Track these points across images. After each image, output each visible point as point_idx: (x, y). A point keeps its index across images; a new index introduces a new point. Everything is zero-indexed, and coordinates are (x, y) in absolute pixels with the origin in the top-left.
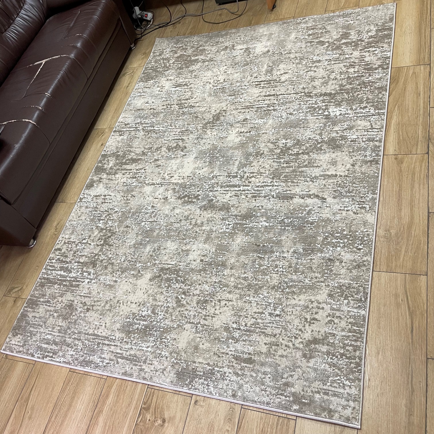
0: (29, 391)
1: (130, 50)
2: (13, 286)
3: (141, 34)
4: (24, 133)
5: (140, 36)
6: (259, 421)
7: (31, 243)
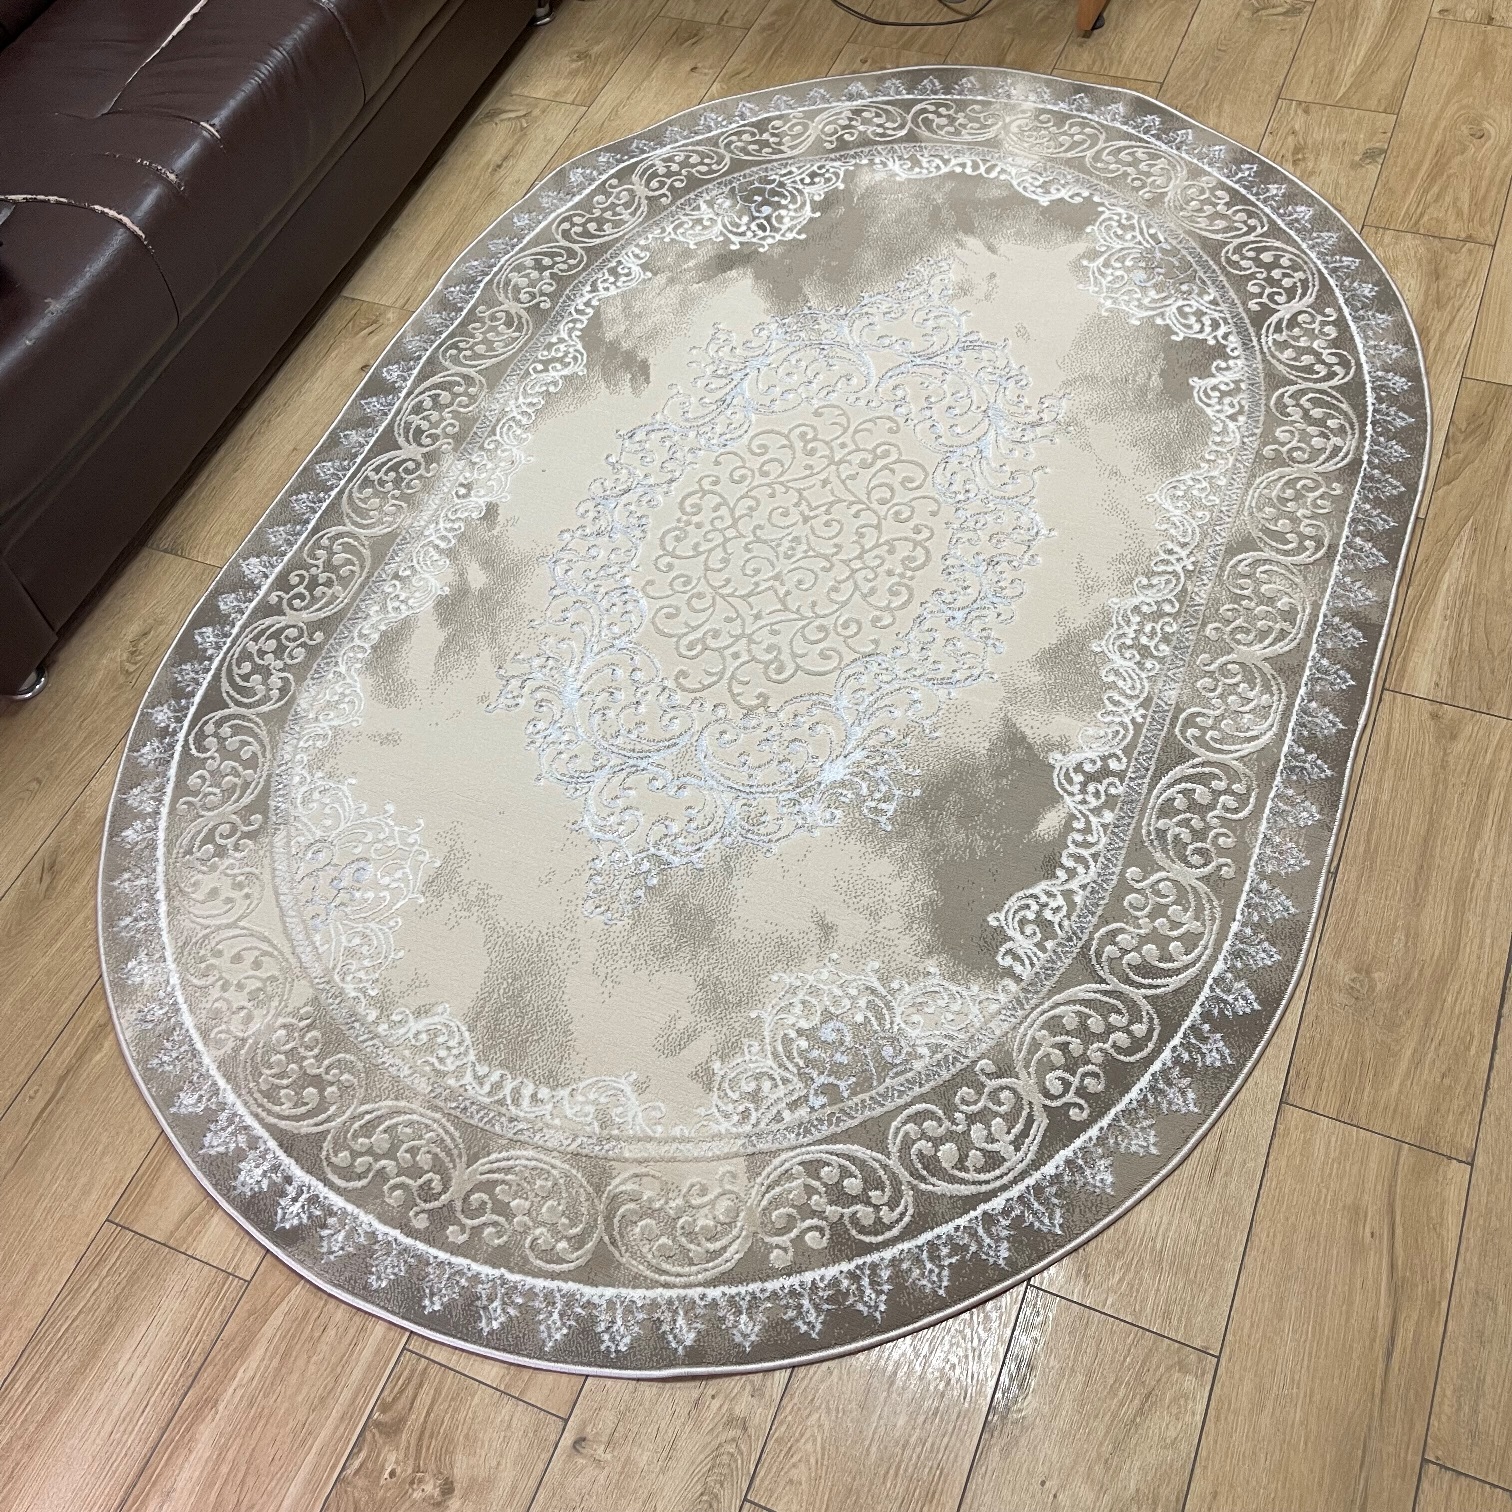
7: (25, 687)
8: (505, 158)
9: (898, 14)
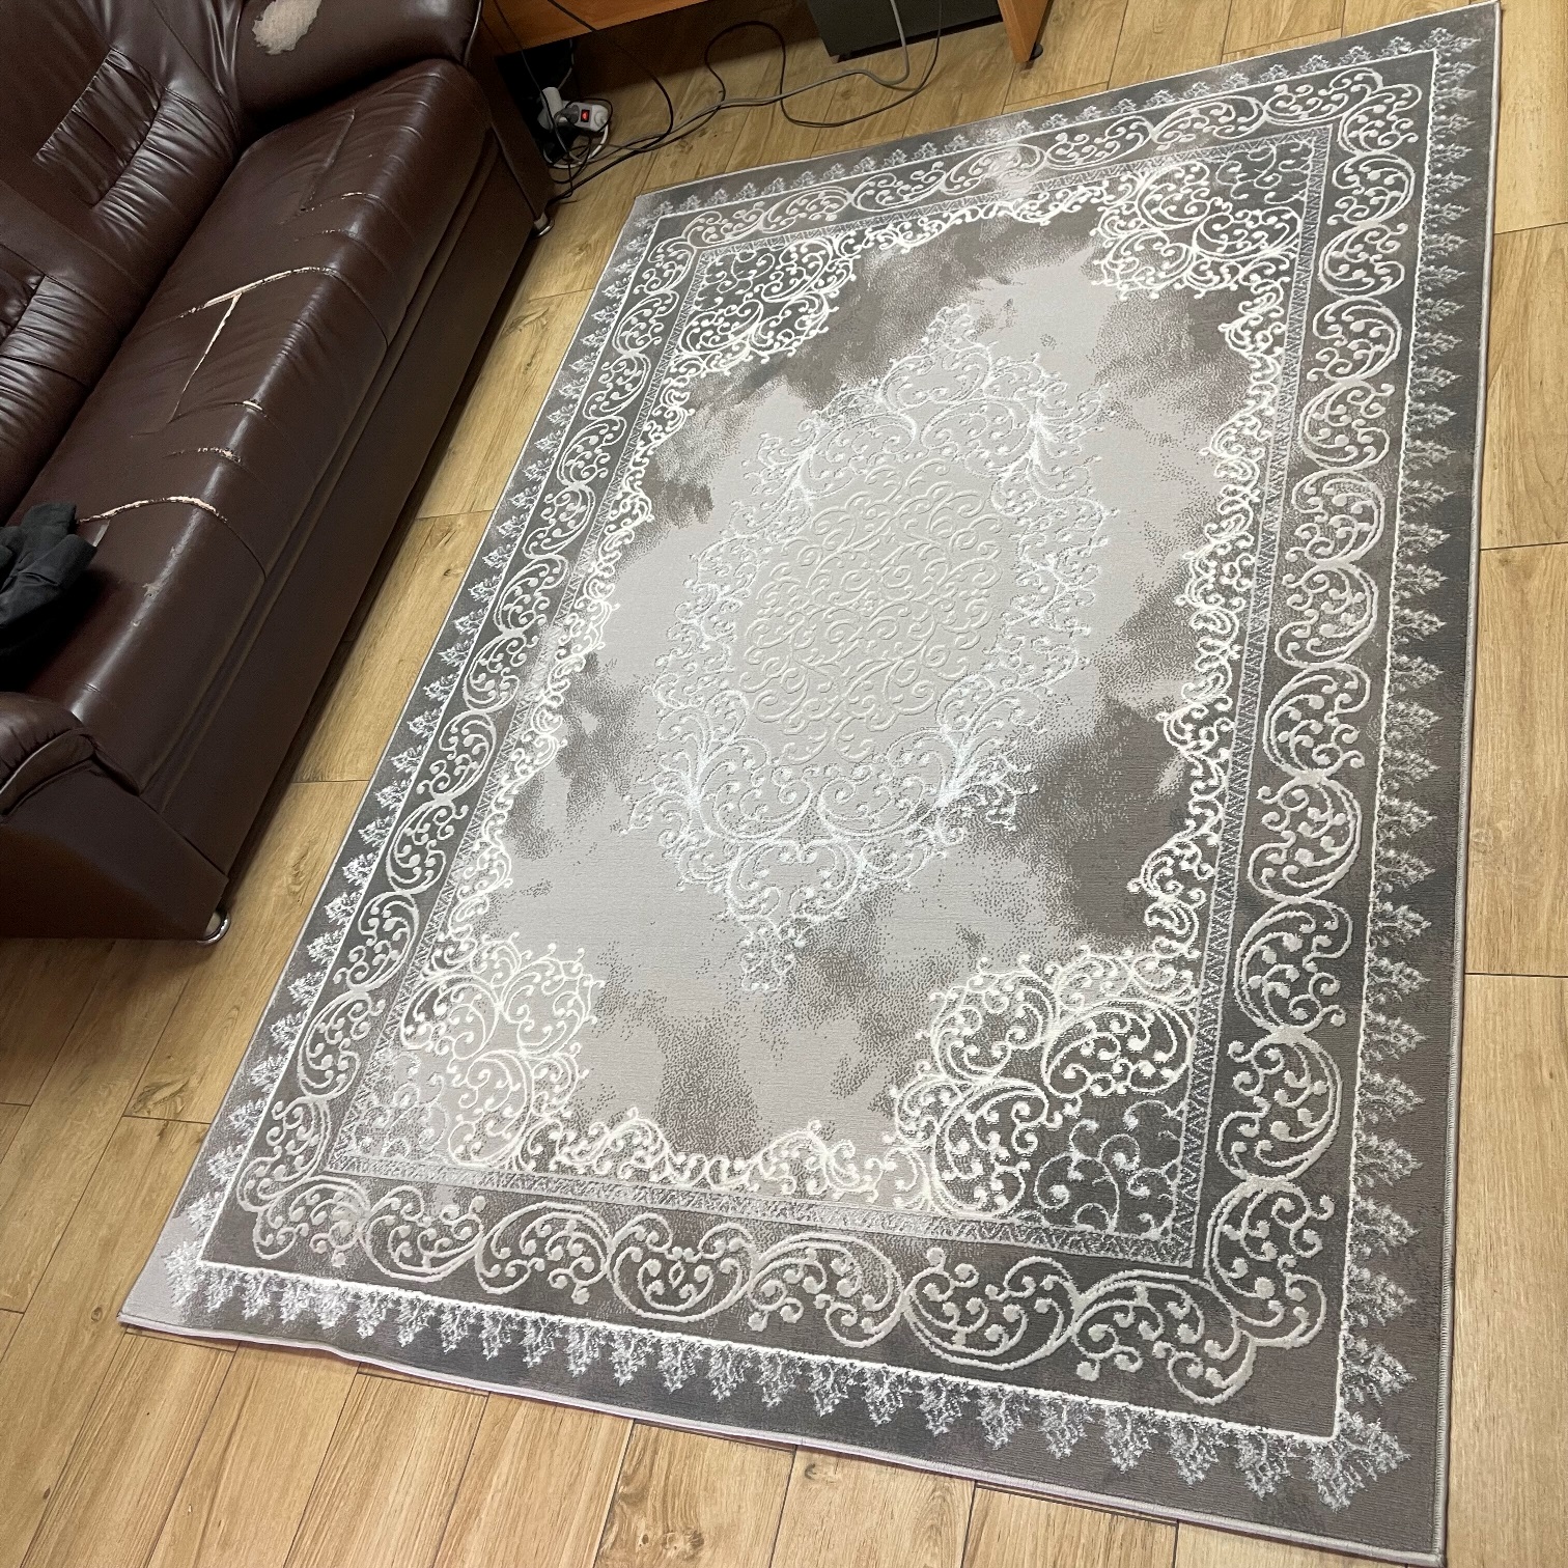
0: (219, 1447)
1: (533, 240)
2: (156, 1079)
3: (572, 179)
4: (174, 544)
5: (567, 187)
6: (1042, 1531)
7: (211, 928)
8: (533, 356)
9: (853, 111)
